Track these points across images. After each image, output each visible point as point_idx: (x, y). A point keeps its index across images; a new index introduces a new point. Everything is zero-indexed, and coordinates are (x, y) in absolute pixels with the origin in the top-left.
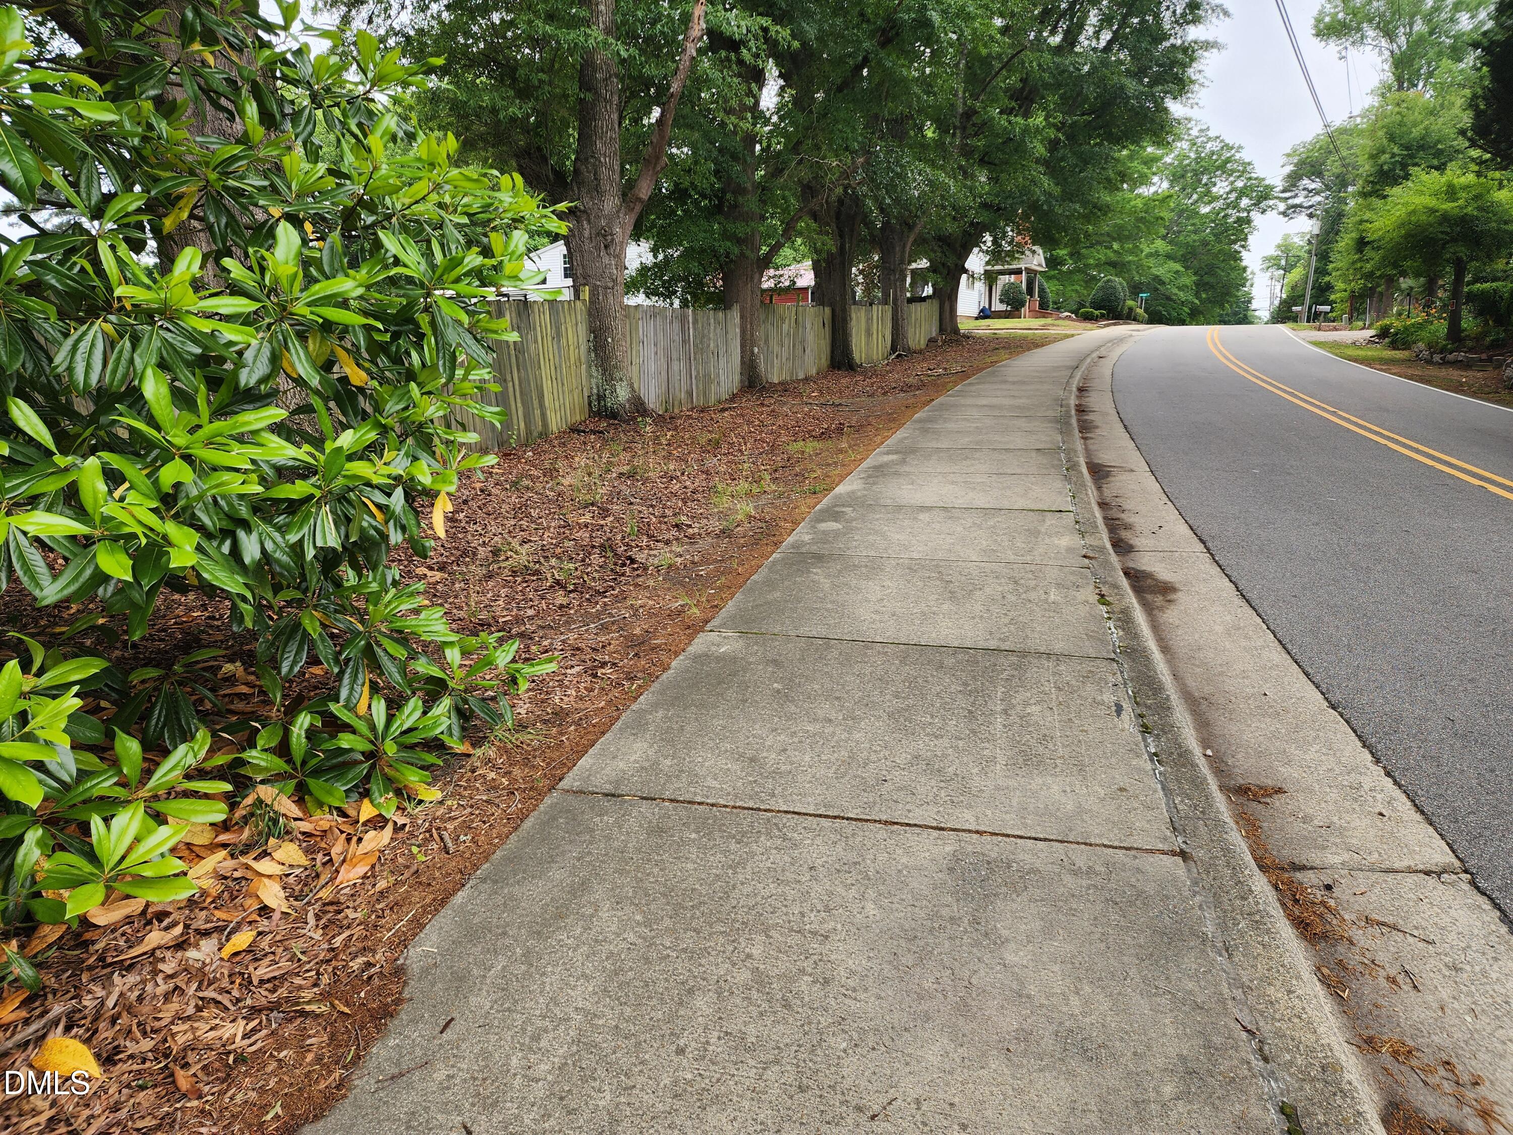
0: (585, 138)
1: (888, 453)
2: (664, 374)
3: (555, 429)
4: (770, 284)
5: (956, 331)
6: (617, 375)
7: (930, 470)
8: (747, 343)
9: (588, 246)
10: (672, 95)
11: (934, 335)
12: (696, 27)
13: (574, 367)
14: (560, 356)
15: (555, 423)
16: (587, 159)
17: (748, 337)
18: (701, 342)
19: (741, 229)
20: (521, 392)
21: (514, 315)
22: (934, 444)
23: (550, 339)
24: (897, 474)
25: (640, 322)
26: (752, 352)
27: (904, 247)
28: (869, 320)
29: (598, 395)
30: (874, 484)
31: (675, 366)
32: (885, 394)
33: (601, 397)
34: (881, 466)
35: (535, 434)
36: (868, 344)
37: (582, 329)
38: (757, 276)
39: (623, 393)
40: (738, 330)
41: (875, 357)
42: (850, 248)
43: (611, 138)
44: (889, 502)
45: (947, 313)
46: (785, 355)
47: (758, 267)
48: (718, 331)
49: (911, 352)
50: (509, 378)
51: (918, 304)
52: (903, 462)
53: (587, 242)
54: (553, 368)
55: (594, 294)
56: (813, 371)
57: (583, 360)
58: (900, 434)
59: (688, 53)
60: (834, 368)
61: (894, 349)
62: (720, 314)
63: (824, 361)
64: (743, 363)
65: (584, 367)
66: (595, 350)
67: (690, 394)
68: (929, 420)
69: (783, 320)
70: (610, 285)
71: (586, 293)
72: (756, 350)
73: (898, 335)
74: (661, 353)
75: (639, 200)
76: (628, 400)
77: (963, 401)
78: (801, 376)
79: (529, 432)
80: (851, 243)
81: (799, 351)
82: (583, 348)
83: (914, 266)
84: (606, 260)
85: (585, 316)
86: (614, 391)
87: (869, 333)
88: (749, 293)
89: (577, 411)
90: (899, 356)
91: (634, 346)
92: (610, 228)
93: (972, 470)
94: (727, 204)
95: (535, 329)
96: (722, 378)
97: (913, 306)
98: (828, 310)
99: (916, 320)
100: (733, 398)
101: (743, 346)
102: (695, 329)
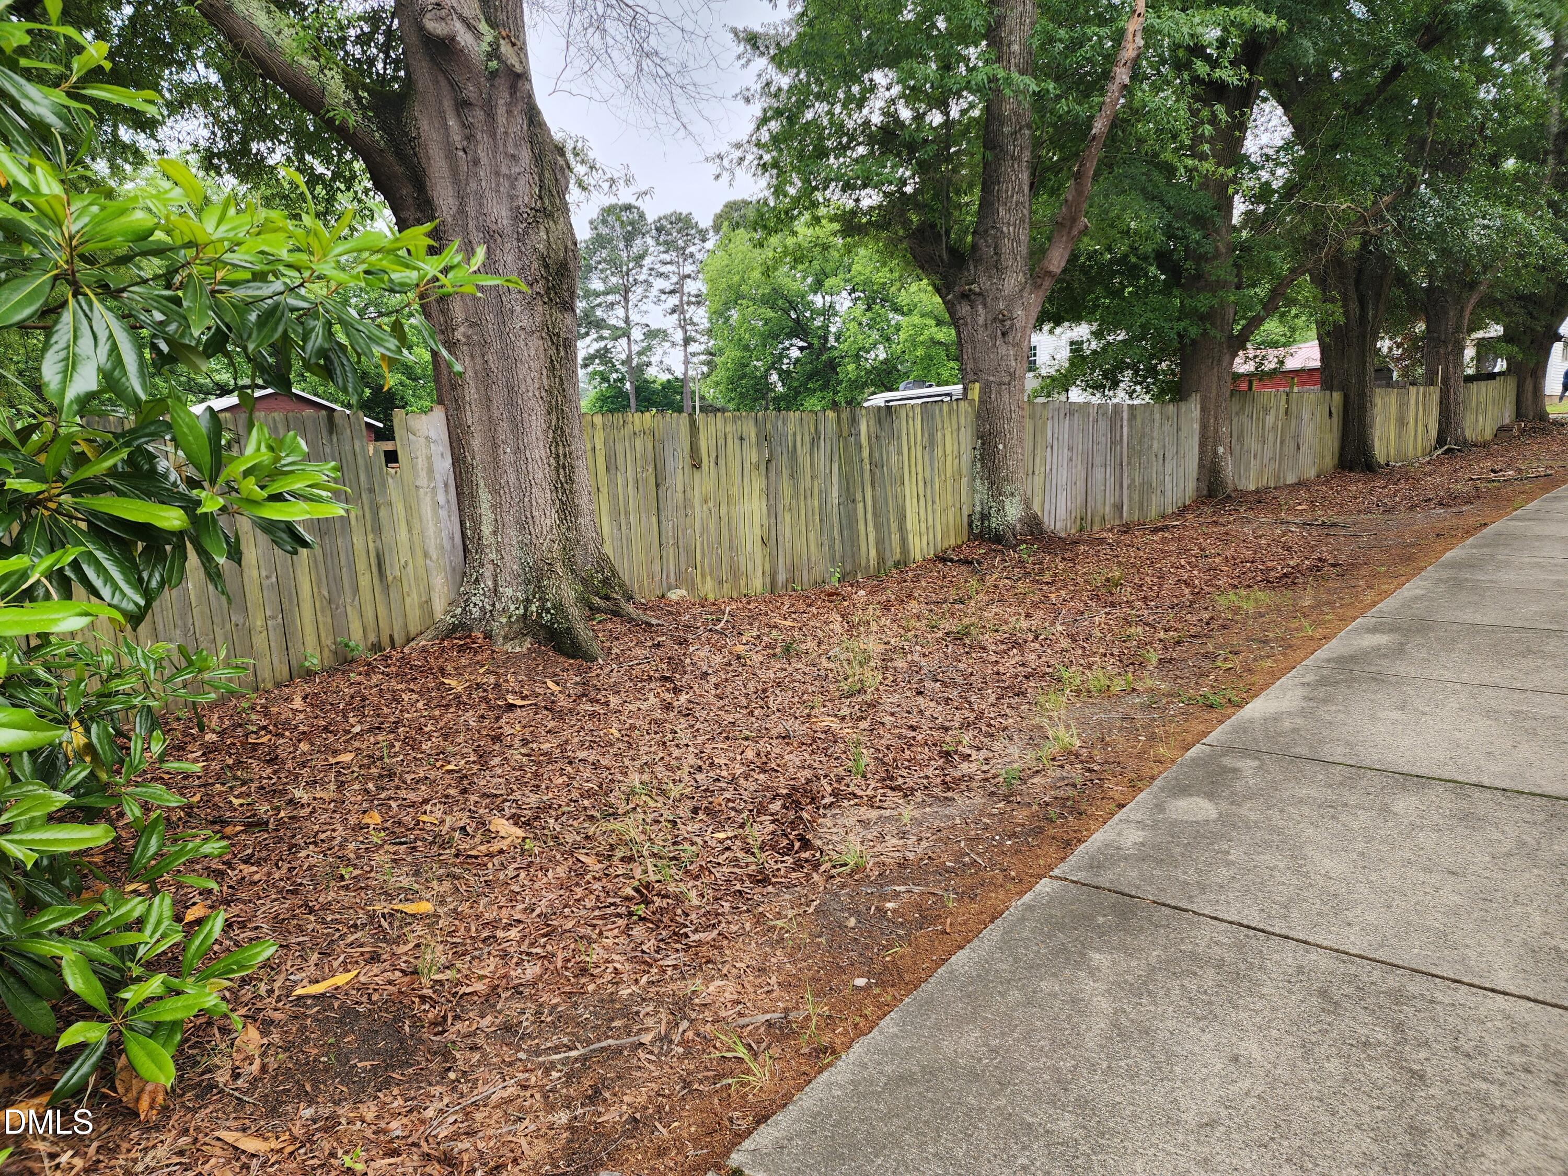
0: (987, 205)
1: (1374, 630)
2: (1081, 484)
3: (919, 558)
4: (1250, 367)
5: (1543, 416)
6: (1007, 489)
7: (1448, 674)
8: (1207, 441)
9: (982, 335)
10: (1094, 138)
11: (1507, 421)
12: (1130, 46)
13: (949, 482)
14: (932, 469)
15: (919, 548)
16: (986, 231)
17: (1211, 434)
18: (1140, 443)
19: (1203, 302)
20: (875, 515)
21: (872, 422)
22: (1469, 616)
23: (919, 448)
24: (1378, 679)
25: (1049, 424)
26: (1215, 453)
27: (1462, 310)
28: (1403, 406)
29: (982, 514)
30: (1326, 701)
31: (1098, 474)
32: (1412, 508)
33: (985, 517)
34: (1353, 658)
35: (890, 563)
36: (1400, 436)
37: (967, 438)
38: (1227, 358)
39: (1013, 512)
40: (1196, 426)
41: (1411, 453)
42: (1375, 316)
43: (1017, 203)
44: (1338, 753)
45: (1529, 395)
46: (1267, 454)
47: (1229, 347)
48: (1166, 428)
49: (1468, 445)
50: (859, 497)
51: (1483, 384)
52: (1399, 652)
53: (981, 330)
54: (921, 484)
55: (985, 392)
56: (1311, 473)
57: (964, 471)
58: (1411, 589)
59: (1118, 81)
60: (1343, 468)
61: (1441, 441)
62: (1171, 408)
63: (1329, 461)
64: (1201, 466)
65: (965, 480)
66: (982, 459)
67: (1119, 508)
68: (1471, 564)
69: (1266, 411)
70: (1006, 380)
71: (975, 392)
72: (1221, 450)
73: (1448, 423)
74: (1078, 458)
75: (1049, 273)
76: (1020, 520)
77: (1538, 529)
78: (1291, 479)
79: (881, 560)
80: (1376, 309)
81: (1290, 446)
82: (966, 458)
83: (1480, 334)
84: (1003, 350)
85: (971, 418)
86: (1001, 508)
87: (1402, 422)
88: (1215, 379)
89: (952, 534)
90: (1447, 452)
91: (1038, 451)
92: (1010, 311)
93: (1534, 681)
94: (1185, 274)
95: (899, 438)
96: (1169, 486)
97: (1474, 386)
98: (1337, 396)
99: (1478, 403)
100: (1183, 511)
101: (1202, 445)
102: (1131, 427)
